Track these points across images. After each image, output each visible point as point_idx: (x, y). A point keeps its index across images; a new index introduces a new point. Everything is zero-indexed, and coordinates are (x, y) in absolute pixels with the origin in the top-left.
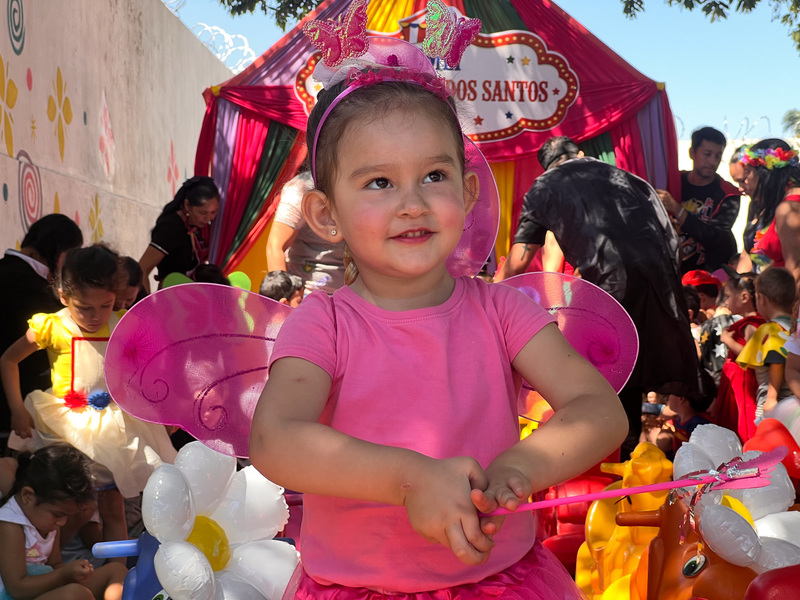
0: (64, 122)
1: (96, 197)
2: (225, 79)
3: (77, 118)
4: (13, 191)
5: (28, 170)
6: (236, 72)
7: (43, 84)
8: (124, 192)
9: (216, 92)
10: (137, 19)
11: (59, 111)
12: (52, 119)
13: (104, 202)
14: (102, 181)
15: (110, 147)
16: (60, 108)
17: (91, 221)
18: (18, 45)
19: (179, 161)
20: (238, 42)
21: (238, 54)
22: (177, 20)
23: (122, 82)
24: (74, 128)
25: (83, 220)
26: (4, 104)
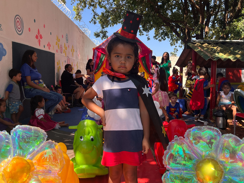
2: (96, 47)
3: (75, 52)
4: (66, 61)
5: (68, 59)
7: (70, 47)
9: (95, 49)
10: (84, 38)
12: (72, 52)
13: (78, 63)
14: (79, 60)
15: (79, 55)
16: (73, 50)
17: (77, 65)
18: (67, 42)
19: (89, 57)
20: (97, 41)
21: (97, 43)
22: (89, 38)
23: (81, 47)
24: (75, 53)
25: (76, 65)
26: (65, 50)
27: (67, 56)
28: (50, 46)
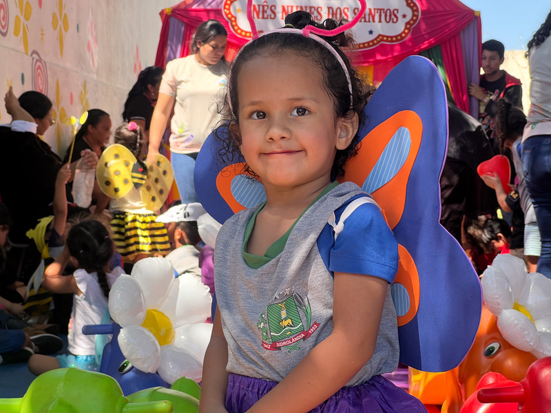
0: (63, 31)
1: (85, 82)
3: (72, 28)
4: (28, 78)
5: (38, 64)
7: (49, 4)
8: (103, 80)
9: (168, 13)
11: (60, 23)
12: (55, 28)
13: (89, 86)
14: (89, 72)
15: (95, 49)
16: (60, 21)
17: (81, 99)
19: (142, 59)
23: (104, 3)
24: (70, 35)
25: (76, 99)
26: (22, 18)
27: (35, 52)
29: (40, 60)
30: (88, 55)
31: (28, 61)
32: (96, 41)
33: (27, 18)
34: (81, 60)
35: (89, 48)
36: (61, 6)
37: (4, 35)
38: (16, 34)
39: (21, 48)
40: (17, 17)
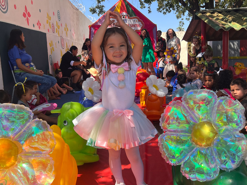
0: (67, 31)
1: (73, 43)
3: (69, 31)
4: (60, 42)
6: (93, 23)
7: (64, 25)
8: (77, 42)
9: (91, 26)
10: (78, 15)
12: (65, 31)
14: (73, 40)
16: (66, 29)
18: (59, 20)
19: (85, 37)
22: (84, 15)
23: (76, 25)
26: (58, 29)
27: (61, 36)
28: (40, 25)
29: (62, 38)
30: (73, 37)
31: (59, 38)
32: (75, 33)
33: (59, 29)
34: (71, 38)
35: (73, 35)
36: (66, 26)
37: (54, 33)
38: (57, 32)
39: (58, 35)
40: (56, 29)
